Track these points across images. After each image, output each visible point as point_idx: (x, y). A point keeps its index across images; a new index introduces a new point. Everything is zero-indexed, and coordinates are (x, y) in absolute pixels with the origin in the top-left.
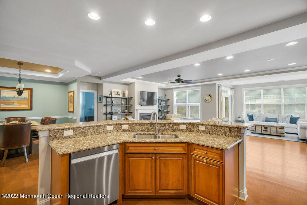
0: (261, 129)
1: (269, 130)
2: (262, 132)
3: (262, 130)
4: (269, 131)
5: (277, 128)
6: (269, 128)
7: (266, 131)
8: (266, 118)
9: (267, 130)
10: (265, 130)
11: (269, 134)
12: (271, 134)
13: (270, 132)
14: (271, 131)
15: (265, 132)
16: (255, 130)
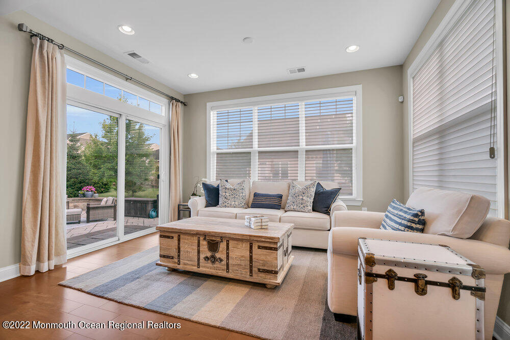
0: (199, 252)
1: (224, 257)
2: (199, 264)
3: (202, 256)
4: (224, 262)
5: (251, 247)
6: (223, 246)
7: (213, 259)
8: (256, 195)
9: (218, 255)
10: (209, 254)
11: (223, 274)
12: (230, 275)
13: (228, 265)
14: (231, 262)
15: (209, 264)
16: (179, 256)
